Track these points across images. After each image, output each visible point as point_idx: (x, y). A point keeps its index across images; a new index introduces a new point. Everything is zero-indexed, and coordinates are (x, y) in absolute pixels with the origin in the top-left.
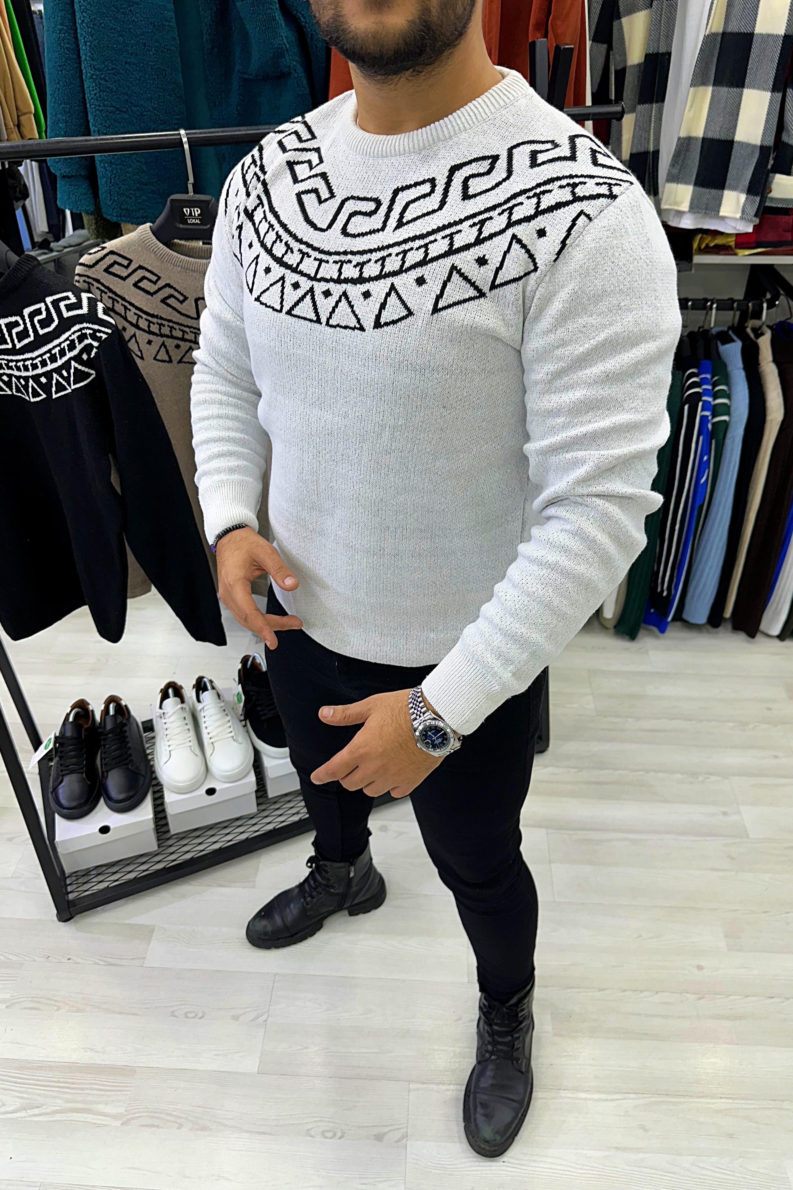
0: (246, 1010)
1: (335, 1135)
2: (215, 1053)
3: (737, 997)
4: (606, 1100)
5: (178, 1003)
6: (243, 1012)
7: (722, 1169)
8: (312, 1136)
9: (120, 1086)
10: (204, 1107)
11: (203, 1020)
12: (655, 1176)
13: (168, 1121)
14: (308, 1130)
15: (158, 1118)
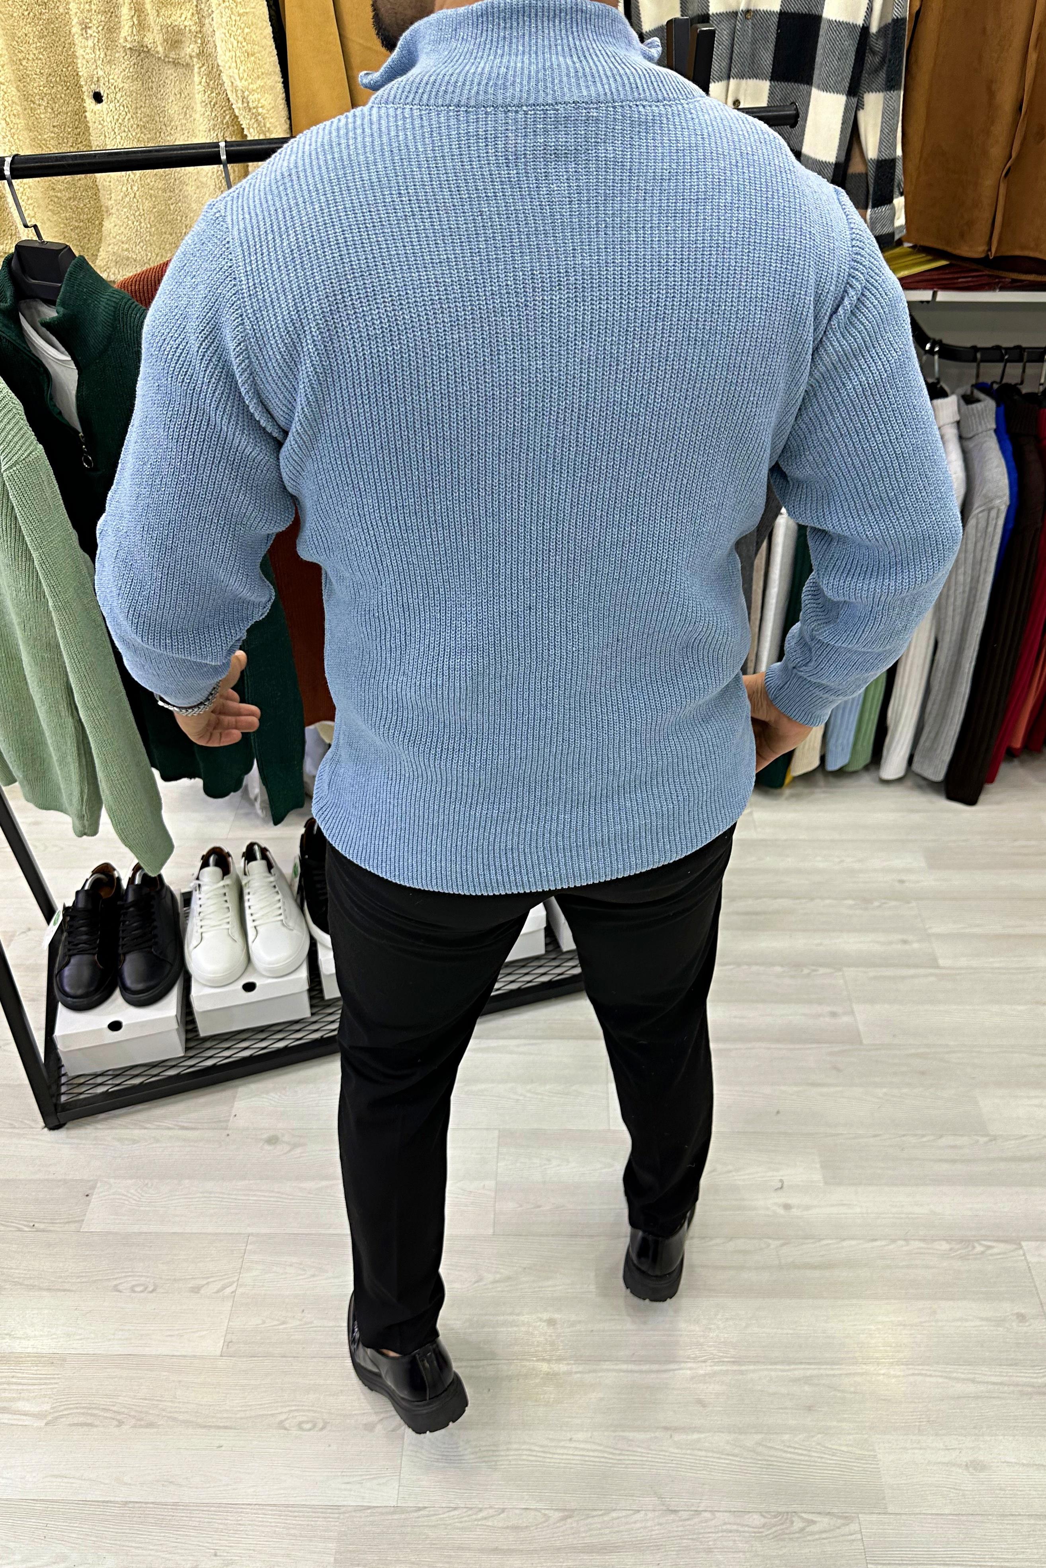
0: (209, 1280)
1: (314, 1426)
2: (169, 1333)
3: (830, 1242)
4: (658, 1371)
5: (124, 1274)
6: (205, 1282)
7: (795, 1448)
8: (286, 1429)
9: (46, 1378)
10: (149, 1400)
11: (154, 1294)
12: (712, 1460)
13: (106, 1418)
14: (282, 1422)
15: (92, 1415)
